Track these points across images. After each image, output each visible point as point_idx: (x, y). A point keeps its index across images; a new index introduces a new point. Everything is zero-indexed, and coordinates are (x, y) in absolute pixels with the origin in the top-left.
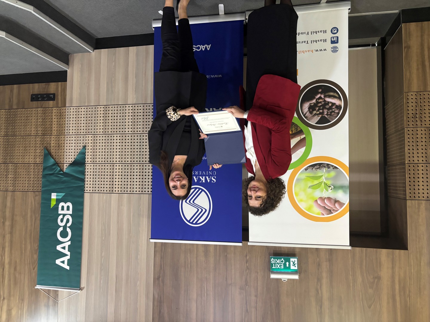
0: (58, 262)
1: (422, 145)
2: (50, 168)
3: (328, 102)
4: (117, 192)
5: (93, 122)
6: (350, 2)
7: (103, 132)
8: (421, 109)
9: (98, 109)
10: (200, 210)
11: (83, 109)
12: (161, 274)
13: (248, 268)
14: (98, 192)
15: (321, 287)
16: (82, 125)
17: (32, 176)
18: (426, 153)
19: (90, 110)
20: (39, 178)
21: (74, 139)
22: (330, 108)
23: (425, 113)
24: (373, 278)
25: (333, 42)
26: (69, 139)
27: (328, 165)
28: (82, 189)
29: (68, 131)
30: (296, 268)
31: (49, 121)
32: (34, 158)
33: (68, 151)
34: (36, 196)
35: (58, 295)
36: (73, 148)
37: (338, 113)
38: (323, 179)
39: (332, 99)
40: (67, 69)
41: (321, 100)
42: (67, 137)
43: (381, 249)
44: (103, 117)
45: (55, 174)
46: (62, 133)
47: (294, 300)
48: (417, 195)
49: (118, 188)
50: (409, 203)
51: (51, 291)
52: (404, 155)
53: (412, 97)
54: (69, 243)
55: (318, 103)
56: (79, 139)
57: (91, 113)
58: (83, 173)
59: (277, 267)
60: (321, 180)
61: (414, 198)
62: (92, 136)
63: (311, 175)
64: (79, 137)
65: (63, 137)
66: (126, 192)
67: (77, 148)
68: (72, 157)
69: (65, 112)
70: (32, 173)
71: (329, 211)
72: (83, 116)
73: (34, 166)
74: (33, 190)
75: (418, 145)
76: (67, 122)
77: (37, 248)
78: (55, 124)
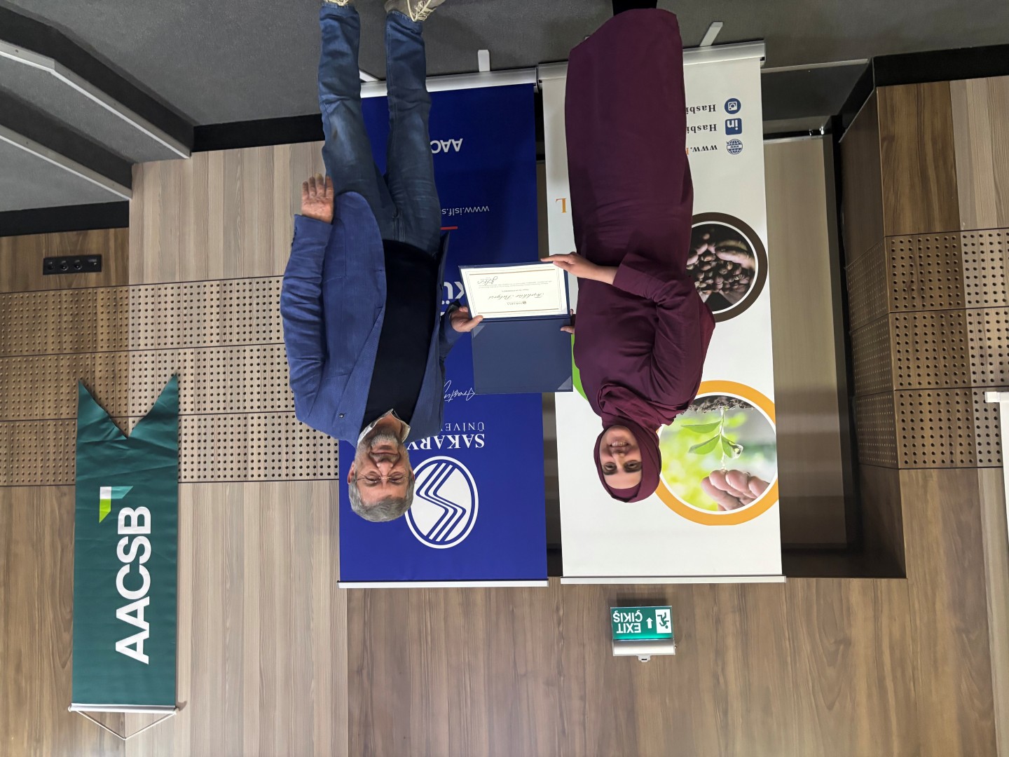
0: (121, 647)
1: (927, 350)
2: (96, 428)
3: (726, 262)
4: (256, 478)
5: (195, 318)
6: (763, 44)
7: (218, 341)
8: (921, 273)
9: (206, 289)
10: (451, 511)
11: (169, 289)
12: (366, 661)
13: (561, 636)
14: (213, 480)
15: (723, 669)
16: (169, 326)
17: (52, 450)
18: (936, 366)
19: (185, 291)
20: (67, 452)
21: (149, 359)
22: (730, 274)
23: (930, 280)
24: (835, 642)
25: (730, 131)
26: (137, 359)
27: (729, 399)
28: (173, 474)
29: (136, 342)
30: (669, 631)
31: (89, 320)
32: (56, 407)
33: (136, 387)
34: (64, 494)
35: (123, 724)
36: (149, 380)
37: (748, 286)
38: (720, 431)
39: (734, 254)
40: (127, 198)
41: (708, 259)
42: (134, 356)
43: (848, 579)
44: (218, 306)
45: (107, 441)
46: (121, 346)
47: (667, 701)
48: (920, 458)
49: (259, 468)
50: (904, 475)
51: (108, 715)
52: (890, 372)
53: (901, 245)
54: (147, 601)
55: (702, 264)
56: (163, 358)
57: (188, 298)
58: (175, 437)
59: (627, 631)
60: (715, 434)
61: (914, 466)
62: (192, 350)
63: (695, 422)
64: (162, 355)
65: (123, 357)
66: (276, 477)
67: (159, 380)
68: (146, 401)
69: (127, 298)
70: (52, 443)
71: (736, 500)
72: (169, 306)
73: (55, 425)
74: (54, 481)
75: (917, 351)
76: (131, 321)
77: (68, 617)
78: (102, 326)
